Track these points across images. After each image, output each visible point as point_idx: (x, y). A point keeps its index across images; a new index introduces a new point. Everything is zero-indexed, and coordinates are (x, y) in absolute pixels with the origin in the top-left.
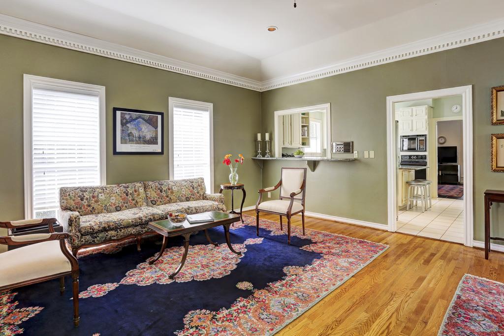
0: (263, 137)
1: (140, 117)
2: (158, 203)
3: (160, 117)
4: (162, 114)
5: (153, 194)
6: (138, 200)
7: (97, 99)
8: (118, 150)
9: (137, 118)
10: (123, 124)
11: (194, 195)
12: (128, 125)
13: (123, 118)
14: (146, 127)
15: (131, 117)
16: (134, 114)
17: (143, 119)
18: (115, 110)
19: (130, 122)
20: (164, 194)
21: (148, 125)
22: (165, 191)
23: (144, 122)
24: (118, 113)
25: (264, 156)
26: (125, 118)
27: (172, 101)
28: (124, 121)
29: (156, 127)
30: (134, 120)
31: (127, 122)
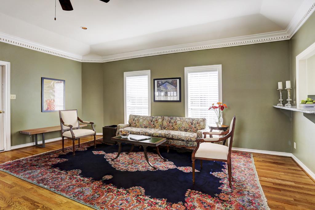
0: (284, 85)
1: (166, 82)
2: (166, 128)
3: (178, 80)
4: (180, 79)
5: (165, 123)
6: (156, 125)
7: (147, 76)
8: (156, 99)
9: (165, 83)
10: (158, 87)
12: (161, 87)
13: (158, 83)
14: (170, 87)
16: (164, 81)
18: (154, 80)
19: (161, 85)
20: (171, 124)
22: (172, 123)
24: (156, 81)
25: (284, 105)
27: (186, 69)
28: (159, 85)
29: (176, 86)
31: (160, 85)
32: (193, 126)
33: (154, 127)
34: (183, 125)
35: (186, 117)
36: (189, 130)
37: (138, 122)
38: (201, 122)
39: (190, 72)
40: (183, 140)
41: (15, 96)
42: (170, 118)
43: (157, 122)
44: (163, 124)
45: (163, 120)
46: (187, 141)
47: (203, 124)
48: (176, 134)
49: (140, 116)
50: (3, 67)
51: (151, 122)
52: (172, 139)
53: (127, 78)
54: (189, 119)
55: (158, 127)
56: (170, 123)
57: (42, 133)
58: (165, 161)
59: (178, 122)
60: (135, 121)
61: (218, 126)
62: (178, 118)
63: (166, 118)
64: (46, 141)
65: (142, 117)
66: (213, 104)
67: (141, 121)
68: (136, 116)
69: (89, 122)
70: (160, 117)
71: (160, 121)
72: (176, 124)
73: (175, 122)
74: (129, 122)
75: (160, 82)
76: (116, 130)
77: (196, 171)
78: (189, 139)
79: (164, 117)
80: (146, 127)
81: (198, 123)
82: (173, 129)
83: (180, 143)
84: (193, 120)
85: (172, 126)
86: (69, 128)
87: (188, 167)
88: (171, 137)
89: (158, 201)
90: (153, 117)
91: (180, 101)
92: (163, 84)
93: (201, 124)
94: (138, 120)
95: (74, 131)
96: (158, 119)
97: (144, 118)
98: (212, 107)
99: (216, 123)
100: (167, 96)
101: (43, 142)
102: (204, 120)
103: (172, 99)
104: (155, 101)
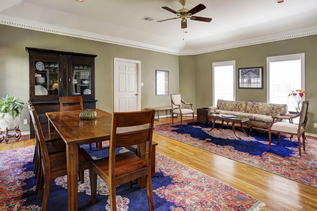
1: (250, 71)
3: (260, 69)
4: (262, 68)
5: (248, 108)
6: (240, 109)
7: (232, 66)
9: (248, 72)
11: (272, 113)
13: (242, 72)
15: (246, 71)
17: (252, 71)
18: (239, 69)
20: (254, 109)
21: (254, 74)
23: (252, 73)
24: (240, 70)
26: (243, 72)
28: (243, 74)
30: (247, 72)
31: (244, 74)
32: (274, 111)
33: (239, 110)
34: (265, 110)
35: (268, 103)
36: (270, 114)
37: (225, 106)
38: (282, 108)
39: (272, 61)
40: (264, 122)
41: (143, 84)
42: (252, 103)
43: (241, 107)
44: (246, 108)
45: (247, 104)
46: (268, 122)
47: (284, 109)
48: (258, 116)
49: (226, 101)
50: (137, 64)
51: (236, 106)
52: (254, 120)
53: (215, 68)
54: (271, 104)
55: (242, 110)
56: (253, 107)
57: (158, 111)
58: (248, 136)
59: (260, 107)
60: (222, 104)
61: (297, 111)
62: (260, 104)
63: (249, 103)
64: (160, 117)
65: (228, 102)
66: (293, 92)
67: (227, 105)
68: (223, 101)
69: (189, 104)
70: (244, 102)
71: (244, 105)
72: (258, 109)
73: (257, 107)
74: (217, 106)
75: (244, 71)
76: (207, 112)
77: (272, 144)
78: (269, 121)
79: (248, 102)
80: (232, 110)
81: (278, 108)
82: (256, 113)
83: (261, 124)
84: (274, 105)
85: (255, 110)
86: (178, 107)
87: (267, 142)
88: (253, 118)
89: (243, 153)
90: (238, 102)
91: (262, 88)
92: (246, 72)
93: (282, 109)
94: (225, 104)
95: (182, 110)
96: (242, 104)
97: (230, 102)
98: (292, 94)
99: (296, 108)
100: (251, 83)
101: (158, 117)
102: (285, 106)
103: (255, 87)
104: (239, 88)
